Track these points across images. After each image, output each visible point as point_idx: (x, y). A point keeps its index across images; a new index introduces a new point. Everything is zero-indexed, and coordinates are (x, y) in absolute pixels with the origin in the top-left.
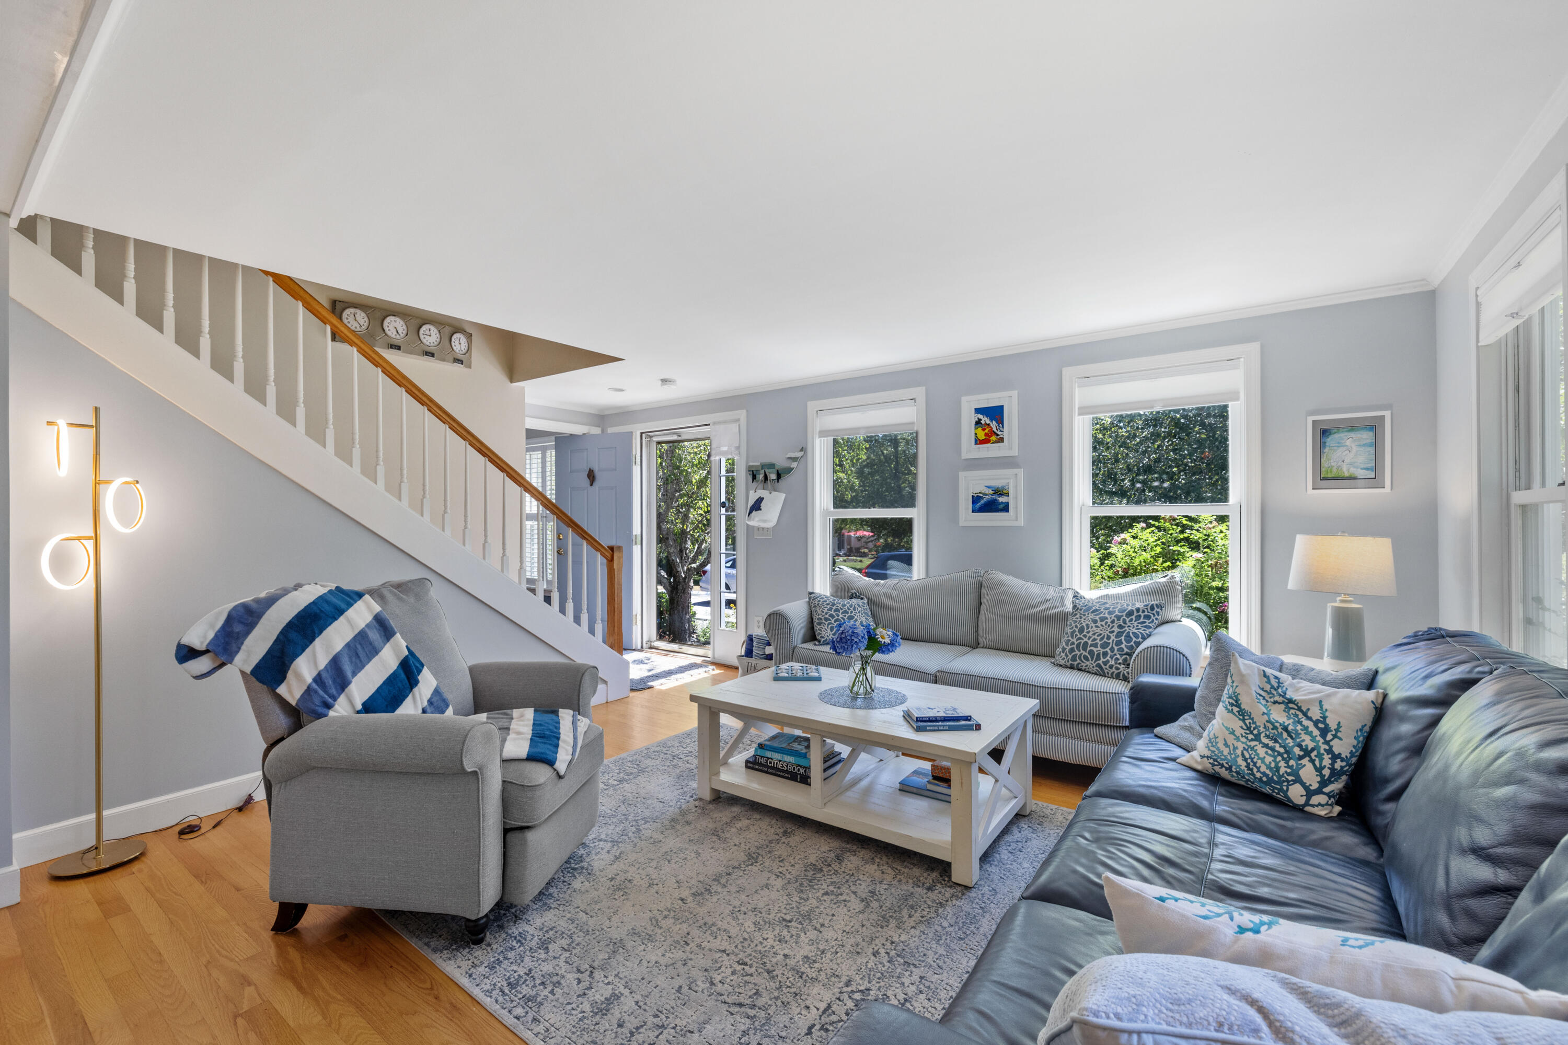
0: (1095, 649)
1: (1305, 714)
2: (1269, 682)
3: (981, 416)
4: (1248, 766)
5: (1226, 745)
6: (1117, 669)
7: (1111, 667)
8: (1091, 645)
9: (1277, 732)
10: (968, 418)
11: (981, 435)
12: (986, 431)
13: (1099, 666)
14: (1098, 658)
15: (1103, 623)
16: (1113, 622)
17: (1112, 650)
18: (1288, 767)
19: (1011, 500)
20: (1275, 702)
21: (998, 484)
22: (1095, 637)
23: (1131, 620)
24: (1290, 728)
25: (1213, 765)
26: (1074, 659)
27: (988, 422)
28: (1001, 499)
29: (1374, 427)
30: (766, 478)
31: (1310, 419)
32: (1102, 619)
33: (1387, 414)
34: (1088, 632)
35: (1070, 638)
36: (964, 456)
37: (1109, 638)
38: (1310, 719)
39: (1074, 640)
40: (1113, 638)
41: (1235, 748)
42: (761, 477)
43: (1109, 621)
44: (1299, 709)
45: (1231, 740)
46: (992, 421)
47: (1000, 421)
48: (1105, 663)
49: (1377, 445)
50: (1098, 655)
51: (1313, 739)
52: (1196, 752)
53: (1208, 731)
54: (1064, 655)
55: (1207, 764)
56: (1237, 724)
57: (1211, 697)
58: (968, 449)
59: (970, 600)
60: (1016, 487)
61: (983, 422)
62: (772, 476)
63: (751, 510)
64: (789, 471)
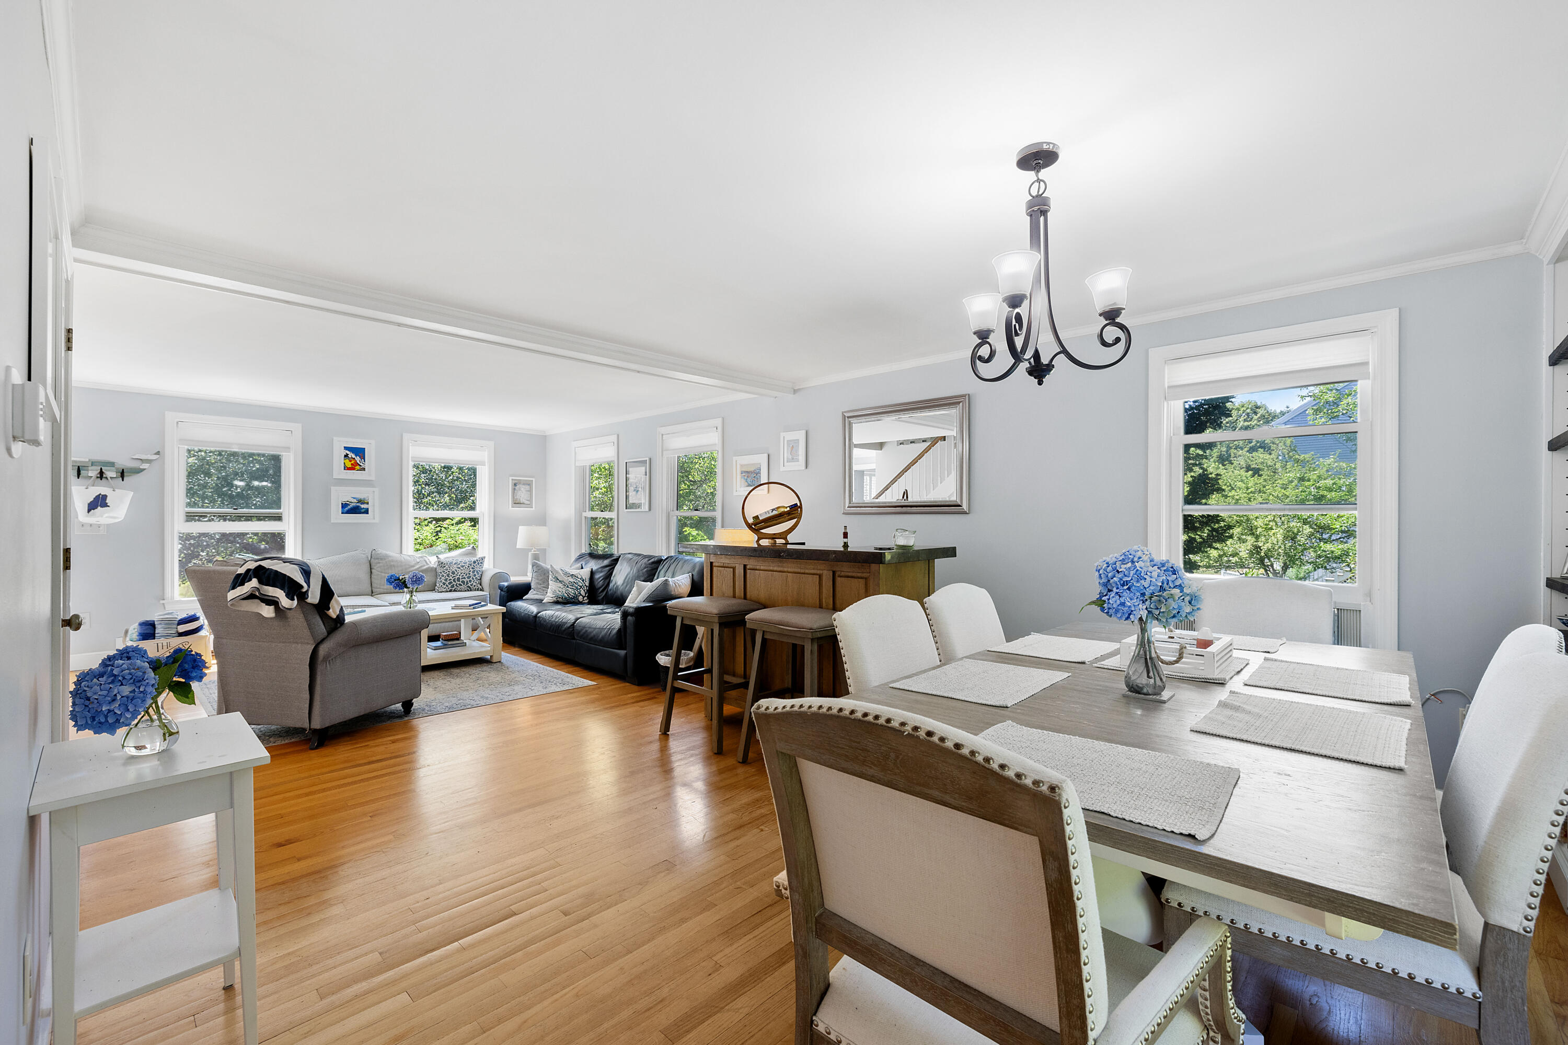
0: (465, 580)
1: (577, 577)
3: (348, 452)
4: (569, 595)
6: (477, 586)
7: (475, 586)
8: (462, 579)
9: (572, 584)
10: (339, 452)
11: (349, 465)
12: (353, 462)
13: (469, 586)
14: (467, 583)
15: (465, 568)
16: (469, 567)
17: (473, 579)
18: (579, 591)
19: (370, 507)
20: (568, 577)
21: (361, 496)
22: (463, 574)
23: (477, 565)
25: (558, 598)
26: (453, 586)
27: (354, 456)
28: (362, 506)
29: (529, 484)
30: (101, 475)
31: (511, 478)
32: (463, 566)
33: (534, 479)
34: (458, 573)
35: (447, 578)
36: (335, 476)
37: (469, 574)
39: (451, 578)
40: (472, 574)
41: (563, 592)
42: (93, 473)
43: (467, 567)
45: (560, 590)
46: (356, 456)
47: (363, 458)
48: (472, 585)
49: (530, 491)
52: (549, 597)
53: (549, 590)
54: (445, 586)
55: (555, 599)
56: (560, 585)
57: (540, 582)
58: (339, 472)
59: (366, 568)
60: (374, 499)
61: (350, 456)
62: (110, 473)
63: (92, 506)
64: (139, 471)
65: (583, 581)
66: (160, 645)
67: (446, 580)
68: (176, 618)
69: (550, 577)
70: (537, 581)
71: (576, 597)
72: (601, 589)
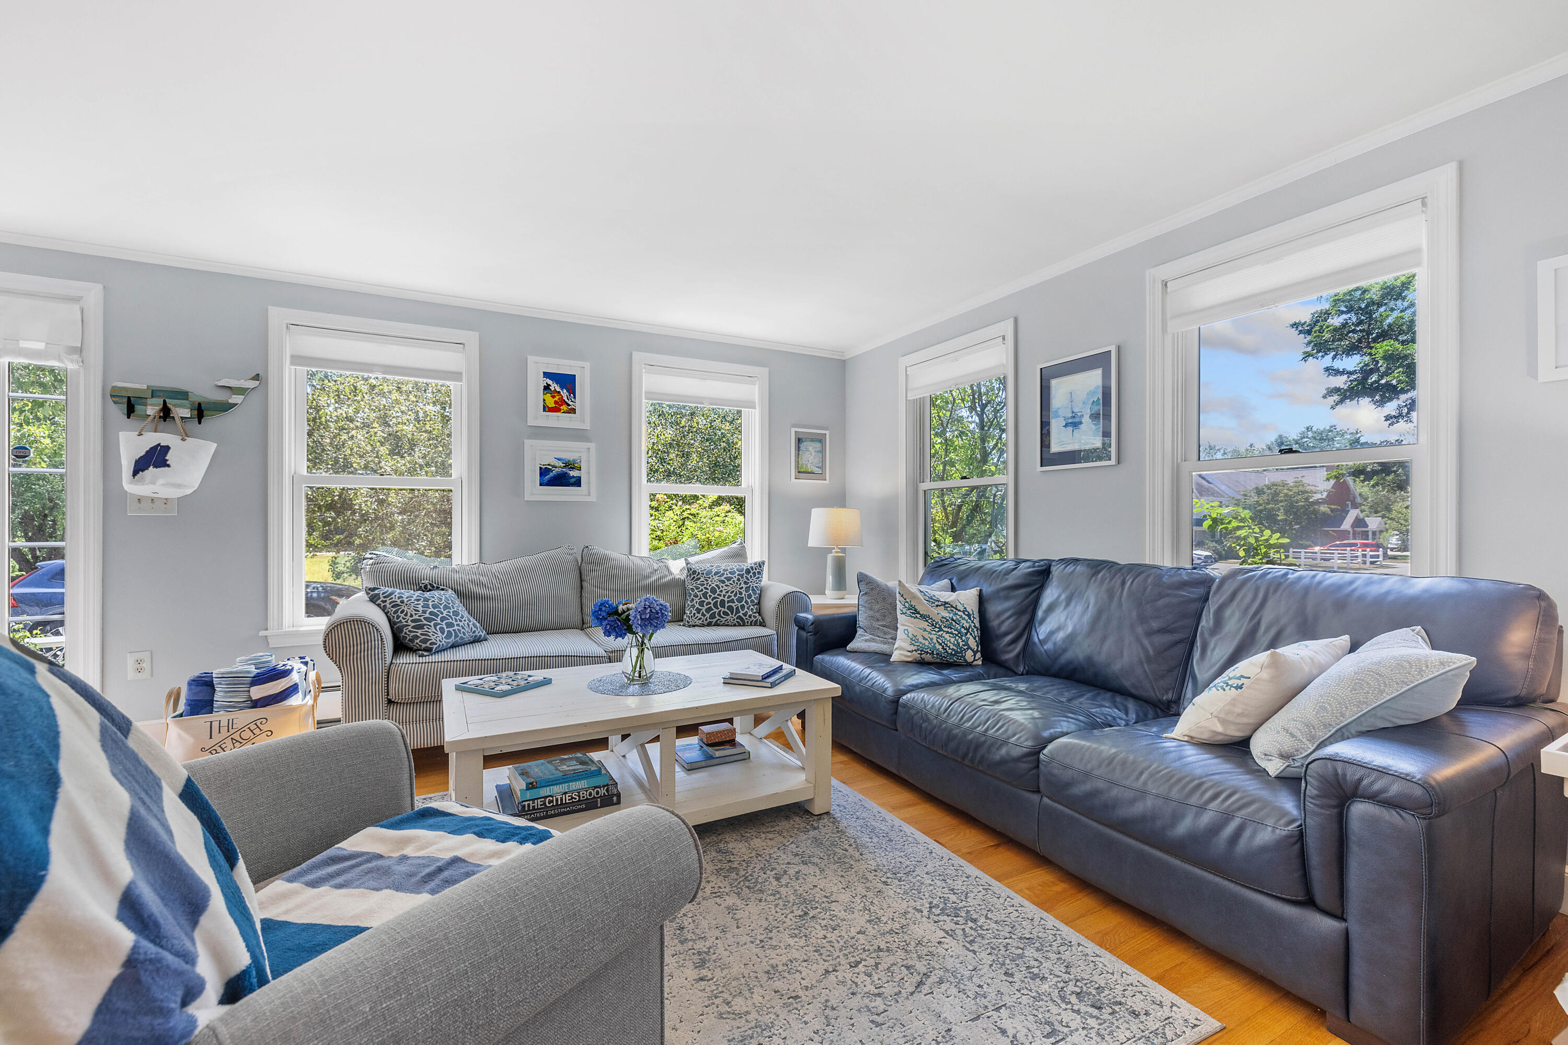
0: (733, 605)
1: (956, 609)
2: (925, 595)
3: (550, 382)
4: (943, 648)
5: (924, 639)
6: (755, 617)
7: (750, 616)
8: (728, 602)
9: (949, 624)
10: (536, 383)
11: (551, 403)
12: (556, 399)
13: (740, 617)
14: (738, 611)
15: (731, 582)
16: (739, 580)
17: (747, 602)
18: (963, 641)
19: (583, 474)
20: (937, 606)
21: (569, 456)
22: (729, 594)
23: (751, 577)
24: (954, 618)
25: (921, 654)
26: (713, 616)
27: (558, 389)
29: (820, 440)
30: (166, 413)
31: (793, 430)
32: (729, 579)
33: (827, 432)
34: (721, 591)
35: (703, 599)
36: (531, 422)
37: (741, 593)
38: (959, 611)
39: (710, 600)
40: (744, 593)
41: (932, 639)
42: (152, 410)
43: (735, 579)
44: (952, 606)
45: (926, 635)
46: (562, 389)
47: (572, 391)
48: (745, 614)
49: (822, 451)
50: (737, 608)
51: (967, 622)
52: (901, 650)
53: (900, 634)
54: (700, 616)
55: (916, 655)
56: (924, 624)
57: (877, 615)
58: (537, 417)
59: (573, 578)
60: (589, 461)
61: (553, 389)
62: (182, 411)
63: (140, 466)
64: (225, 407)
65: (969, 615)
66: (216, 725)
67: (701, 604)
68: (248, 672)
69: (899, 606)
70: (871, 613)
71: (959, 652)
72: (1009, 638)
